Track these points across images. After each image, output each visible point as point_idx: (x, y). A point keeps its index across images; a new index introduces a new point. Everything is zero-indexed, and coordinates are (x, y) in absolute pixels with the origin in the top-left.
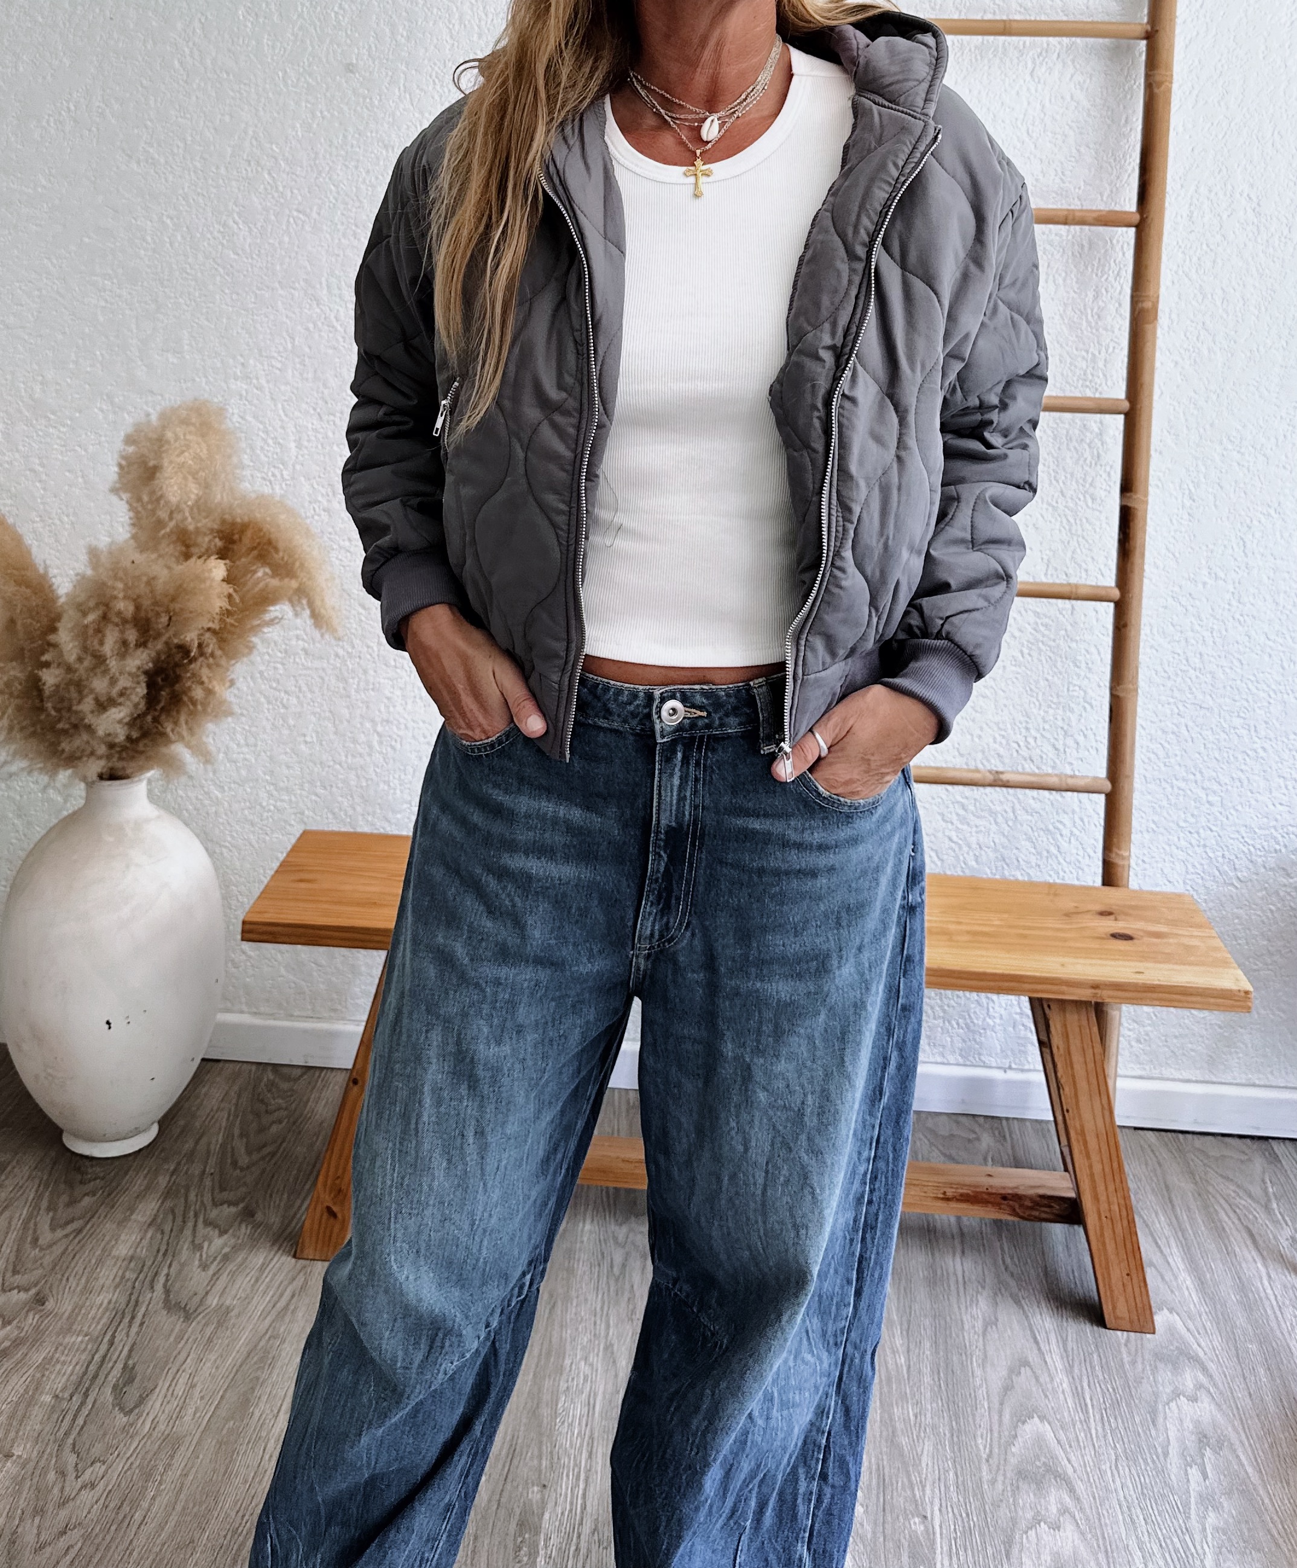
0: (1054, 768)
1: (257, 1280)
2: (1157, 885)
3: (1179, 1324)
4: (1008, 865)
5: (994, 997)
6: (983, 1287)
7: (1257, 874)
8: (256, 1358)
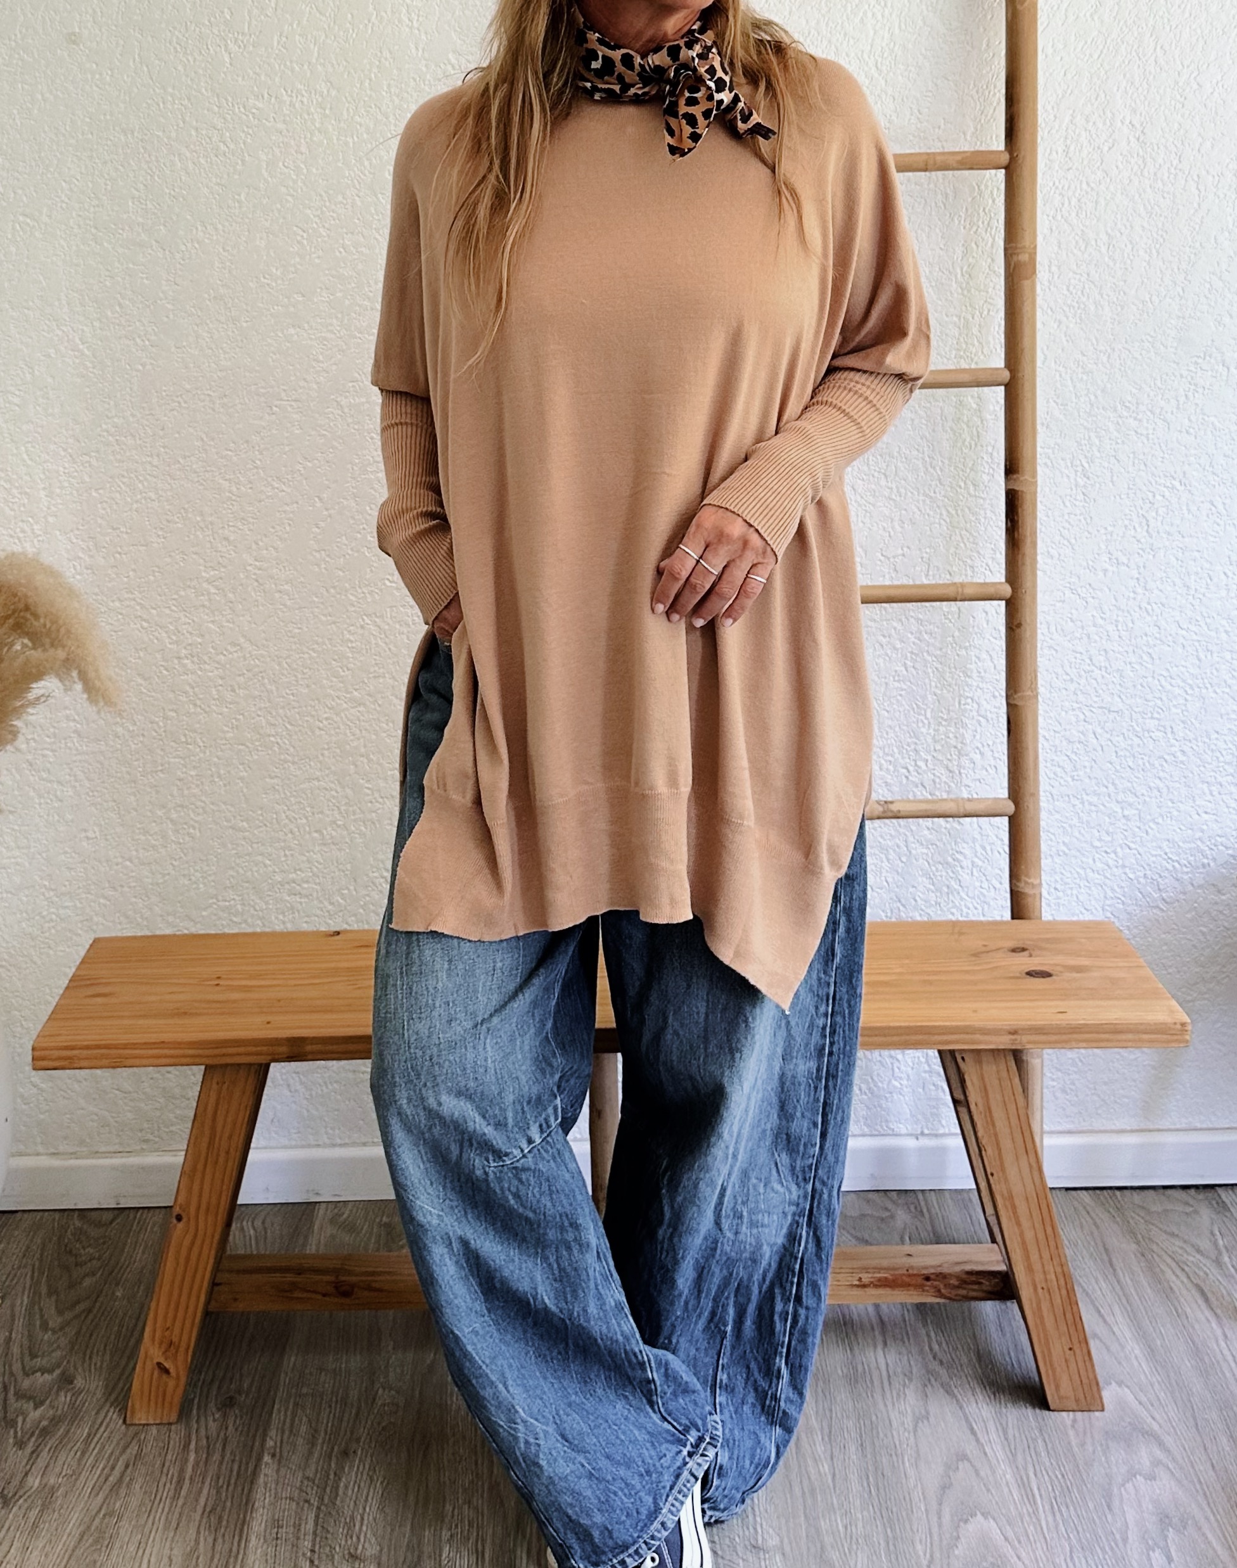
0: (948, 792)
1: (83, 1453)
2: (1073, 915)
3: (1132, 1400)
4: (904, 906)
6: (910, 1380)
7: (1185, 893)
8: (90, 1541)
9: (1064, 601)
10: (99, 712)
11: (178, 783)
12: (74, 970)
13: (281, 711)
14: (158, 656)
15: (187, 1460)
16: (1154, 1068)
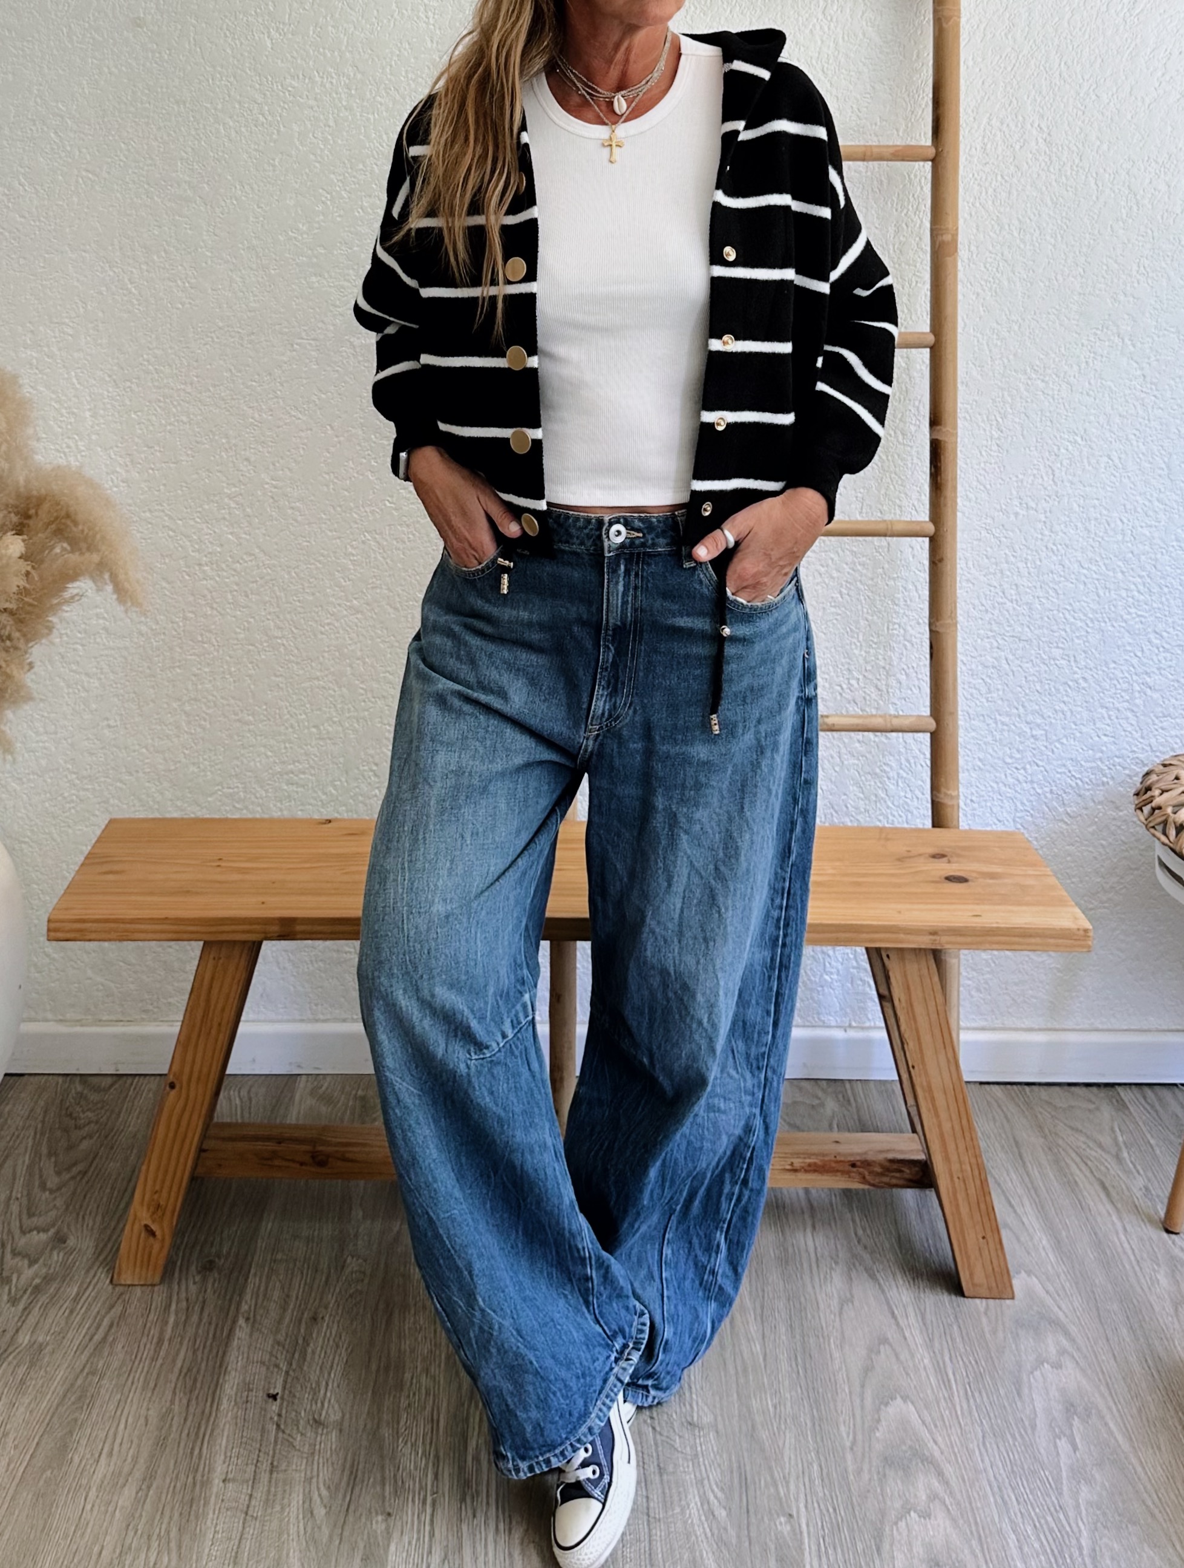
0: (876, 709)
1: (71, 1312)
2: (987, 825)
3: (1039, 1288)
4: (836, 812)
5: (829, 950)
6: (836, 1263)
7: (1086, 809)
8: (73, 1399)
9: (980, 540)
10: (126, 611)
11: (194, 678)
12: (89, 848)
13: (288, 616)
14: (182, 562)
15: (167, 1322)
16: (1059, 971)
